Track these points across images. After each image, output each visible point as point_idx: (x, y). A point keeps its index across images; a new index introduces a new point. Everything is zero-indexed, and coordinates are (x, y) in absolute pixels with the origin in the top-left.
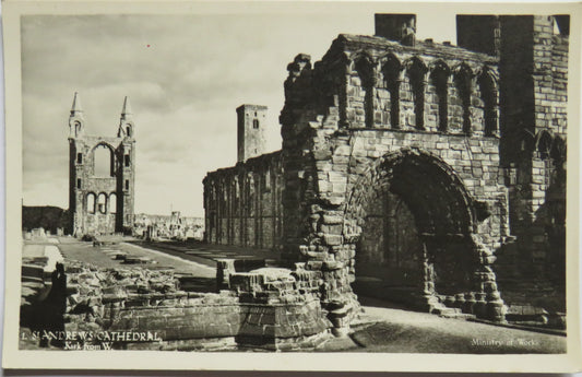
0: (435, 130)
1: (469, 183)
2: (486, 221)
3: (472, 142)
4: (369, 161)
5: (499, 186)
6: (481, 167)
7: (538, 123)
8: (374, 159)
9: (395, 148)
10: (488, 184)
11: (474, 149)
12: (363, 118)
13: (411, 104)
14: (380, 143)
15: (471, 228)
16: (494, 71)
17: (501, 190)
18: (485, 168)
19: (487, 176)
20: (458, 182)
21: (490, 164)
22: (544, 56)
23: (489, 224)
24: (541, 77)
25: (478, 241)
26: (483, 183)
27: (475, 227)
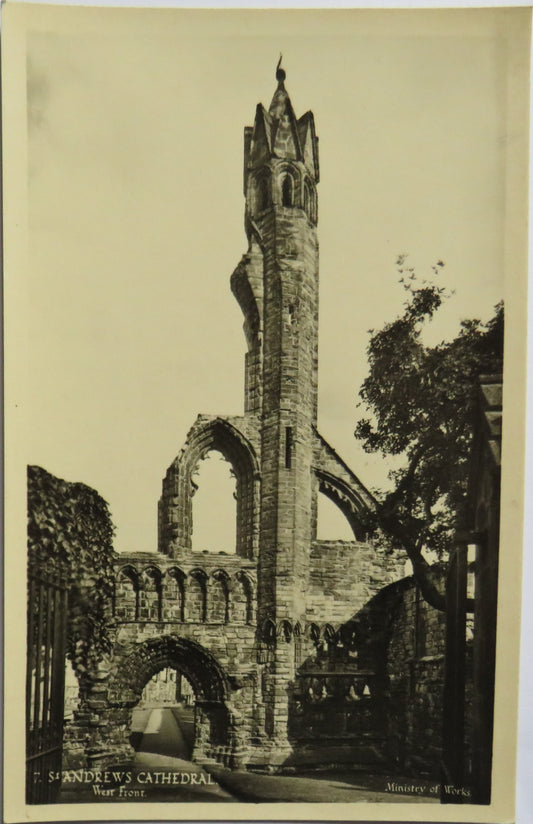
0: (198, 621)
1: (224, 661)
2: (239, 692)
3: (228, 630)
4: (132, 646)
5: (251, 664)
6: (236, 649)
7: (279, 614)
8: (137, 644)
9: (156, 635)
10: (242, 662)
11: (230, 635)
12: (133, 614)
13: (177, 601)
14: (142, 632)
15: (225, 697)
16: (252, 575)
17: (253, 666)
18: (240, 650)
19: (242, 656)
20: (214, 661)
21: (244, 646)
22: (288, 561)
23: (242, 694)
24: (283, 578)
25: (230, 706)
26: (237, 661)
27: (228, 696)
